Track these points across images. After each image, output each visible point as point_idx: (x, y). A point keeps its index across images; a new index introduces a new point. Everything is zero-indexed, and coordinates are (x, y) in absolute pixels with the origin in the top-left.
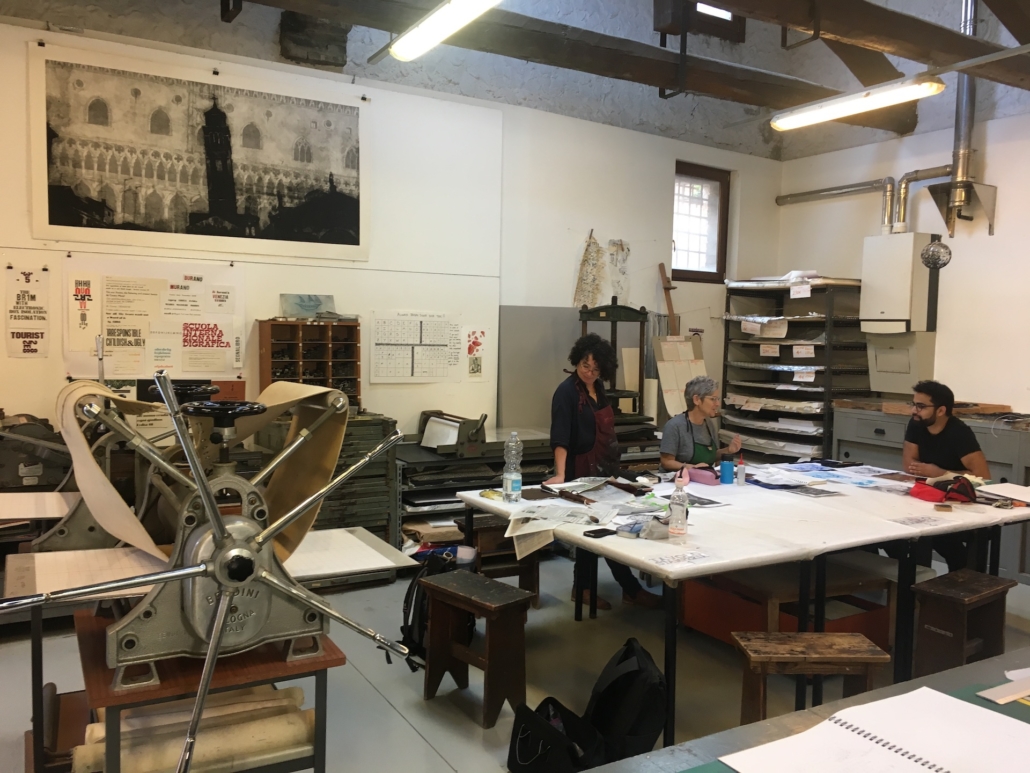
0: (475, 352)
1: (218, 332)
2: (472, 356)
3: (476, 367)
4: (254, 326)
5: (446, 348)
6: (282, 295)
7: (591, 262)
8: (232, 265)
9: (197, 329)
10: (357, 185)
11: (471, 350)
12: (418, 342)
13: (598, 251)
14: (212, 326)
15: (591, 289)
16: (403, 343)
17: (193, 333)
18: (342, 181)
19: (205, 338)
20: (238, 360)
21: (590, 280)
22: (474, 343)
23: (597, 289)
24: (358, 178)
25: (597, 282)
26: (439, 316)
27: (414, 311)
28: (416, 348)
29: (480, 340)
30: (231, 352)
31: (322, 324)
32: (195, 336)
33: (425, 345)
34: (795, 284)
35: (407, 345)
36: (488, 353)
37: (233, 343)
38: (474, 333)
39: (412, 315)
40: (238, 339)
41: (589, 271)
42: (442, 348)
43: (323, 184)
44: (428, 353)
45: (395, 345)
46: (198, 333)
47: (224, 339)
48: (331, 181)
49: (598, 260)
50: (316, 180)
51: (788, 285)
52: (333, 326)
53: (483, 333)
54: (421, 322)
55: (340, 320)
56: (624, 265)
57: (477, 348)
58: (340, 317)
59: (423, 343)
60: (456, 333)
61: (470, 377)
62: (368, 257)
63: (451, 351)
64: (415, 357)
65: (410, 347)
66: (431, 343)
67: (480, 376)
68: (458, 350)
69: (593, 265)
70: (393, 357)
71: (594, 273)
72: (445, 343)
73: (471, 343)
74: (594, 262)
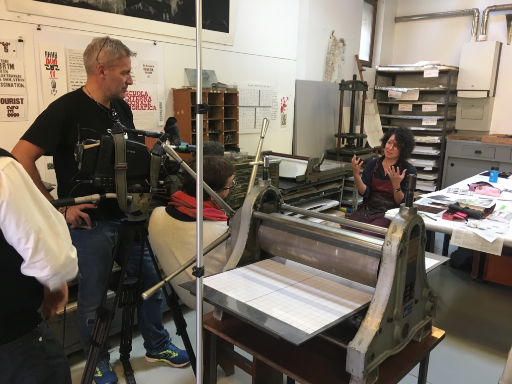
0: (284, 111)
1: (148, 98)
2: (282, 114)
3: (284, 121)
4: (170, 93)
5: (270, 109)
6: (186, 69)
8: (155, 44)
9: (134, 96)
11: (282, 110)
12: (258, 105)
13: (336, 45)
14: (144, 93)
15: (330, 70)
16: (251, 105)
17: (132, 99)
19: (140, 103)
20: (161, 120)
21: (331, 62)
22: (284, 105)
23: (333, 69)
25: (334, 65)
26: (268, 87)
27: (256, 83)
28: (257, 109)
29: (286, 103)
30: (156, 113)
31: (219, 92)
32: (133, 101)
33: (261, 107)
34: (428, 69)
35: (253, 107)
36: (290, 112)
37: (158, 107)
38: (284, 98)
39: (255, 86)
40: (161, 103)
41: (330, 58)
42: (269, 108)
44: (262, 112)
45: (247, 107)
46: (135, 99)
47: (152, 104)
49: (335, 51)
51: (422, 69)
52: (225, 94)
53: (288, 98)
54: (260, 91)
55: (227, 89)
56: (343, 55)
57: (285, 108)
58: (228, 87)
59: (260, 105)
60: (275, 98)
61: (281, 127)
62: (233, 43)
63: (273, 110)
64: (256, 116)
65: (254, 108)
66: (264, 105)
67: (286, 127)
68: (276, 110)
69: (333, 54)
70: (246, 116)
71: (333, 60)
72: (270, 106)
73: (282, 105)
74: (333, 52)
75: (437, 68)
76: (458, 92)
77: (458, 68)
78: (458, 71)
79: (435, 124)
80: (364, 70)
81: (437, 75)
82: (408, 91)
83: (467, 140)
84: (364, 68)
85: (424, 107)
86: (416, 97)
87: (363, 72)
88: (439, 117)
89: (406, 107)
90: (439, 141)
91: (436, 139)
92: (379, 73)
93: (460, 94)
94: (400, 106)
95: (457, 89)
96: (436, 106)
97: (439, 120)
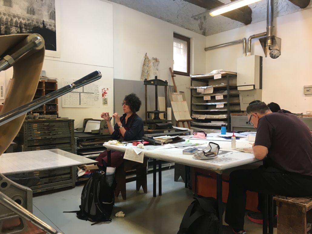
0: (105, 96)
2: (104, 98)
3: (105, 102)
4: (9, 82)
7: (146, 65)
10: (55, 26)
11: (103, 95)
12: (82, 92)
13: (149, 61)
15: (146, 75)
18: (48, 24)
20: (2, 96)
21: (146, 71)
22: (104, 93)
24: (55, 24)
25: (148, 72)
28: (81, 94)
29: (106, 92)
31: (41, 81)
34: (216, 74)
36: (110, 97)
38: (104, 89)
40: (2, 87)
41: (146, 68)
42: (92, 94)
43: (40, 24)
44: (86, 96)
45: (72, 92)
48: (43, 24)
49: (149, 65)
50: (37, 22)
51: (213, 75)
52: (45, 82)
53: (107, 89)
55: (48, 80)
56: (158, 67)
57: (106, 94)
58: (49, 79)
59: (84, 92)
60: (97, 88)
61: (103, 106)
62: (60, 56)
63: (95, 95)
64: (81, 98)
65: (79, 93)
66: (87, 92)
67: (107, 106)
68: (98, 95)
69: (147, 66)
70: (72, 97)
71: (148, 69)
72: (93, 92)
73: (103, 93)
74: (147, 65)
75: (220, 73)
76: (238, 87)
77: (236, 73)
78: (237, 75)
79: (223, 107)
80: (175, 76)
81: (221, 77)
82: (207, 88)
83: (241, 115)
84: (175, 75)
85: (216, 97)
86: (211, 91)
87: (174, 77)
88: (225, 103)
89: (207, 98)
90: (226, 117)
91: (224, 116)
92: (193, 79)
93: (239, 88)
94: (204, 97)
95: (237, 85)
96: (222, 96)
97: (225, 105)
